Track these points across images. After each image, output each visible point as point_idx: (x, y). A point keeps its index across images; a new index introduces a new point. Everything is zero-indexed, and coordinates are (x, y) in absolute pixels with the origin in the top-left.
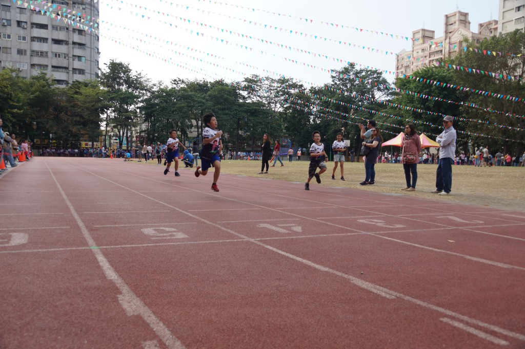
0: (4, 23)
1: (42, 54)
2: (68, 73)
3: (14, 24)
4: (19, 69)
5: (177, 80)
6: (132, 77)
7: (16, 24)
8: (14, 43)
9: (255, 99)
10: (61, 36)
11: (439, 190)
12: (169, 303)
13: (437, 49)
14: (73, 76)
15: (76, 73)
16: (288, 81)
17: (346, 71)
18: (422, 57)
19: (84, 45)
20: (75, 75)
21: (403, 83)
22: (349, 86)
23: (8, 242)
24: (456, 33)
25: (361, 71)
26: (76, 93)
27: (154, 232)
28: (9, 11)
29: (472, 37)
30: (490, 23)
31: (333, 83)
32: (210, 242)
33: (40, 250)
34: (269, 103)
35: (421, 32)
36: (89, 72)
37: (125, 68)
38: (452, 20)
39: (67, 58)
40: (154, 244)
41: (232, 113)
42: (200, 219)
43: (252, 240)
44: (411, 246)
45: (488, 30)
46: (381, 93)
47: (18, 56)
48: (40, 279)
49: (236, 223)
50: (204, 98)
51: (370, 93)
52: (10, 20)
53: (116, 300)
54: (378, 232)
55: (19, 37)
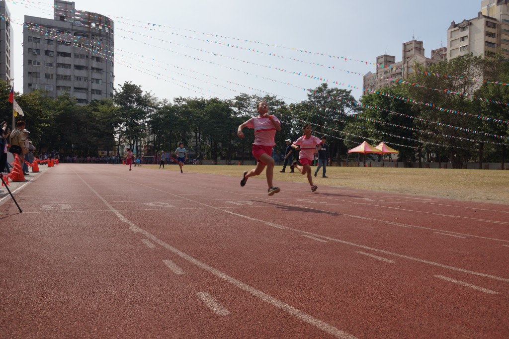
0: (34, 52)
1: (66, 78)
2: (88, 93)
3: (43, 53)
4: (47, 90)
5: (179, 98)
6: (142, 97)
8: (42, 69)
9: (244, 114)
10: (82, 62)
13: (398, 71)
14: (91, 96)
15: (94, 93)
16: (272, 98)
17: (320, 90)
18: (385, 78)
19: (101, 70)
20: (93, 95)
21: (367, 100)
22: (322, 102)
24: (413, 58)
25: (333, 90)
26: (95, 110)
28: (39, 43)
29: (426, 61)
30: (441, 50)
31: (309, 100)
35: (384, 57)
36: (105, 92)
37: (137, 89)
38: (409, 47)
39: (87, 81)
41: (225, 126)
45: (439, 56)
46: (349, 109)
47: (46, 79)
50: (201, 114)
51: (341, 108)
52: (40, 50)
55: (46, 63)
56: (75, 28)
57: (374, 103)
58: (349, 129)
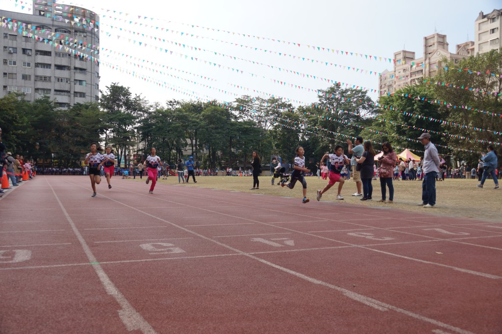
0: (10, 51)
1: (45, 79)
2: (70, 96)
3: (20, 51)
4: (24, 93)
5: (173, 101)
6: (131, 100)
7: (21, 51)
8: (19, 69)
9: (246, 119)
10: (64, 62)
11: (425, 203)
12: (168, 318)
13: (418, 69)
14: (74, 99)
15: (77, 97)
16: (277, 100)
17: (332, 91)
18: (403, 77)
19: (84, 70)
21: (387, 101)
22: (335, 104)
23: (12, 259)
24: (435, 54)
25: (347, 91)
26: (78, 115)
27: (152, 247)
28: (16, 40)
29: (451, 57)
30: (467, 44)
31: (320, 102)
32: (206, 256)
33: (43, 266)
34: (259, 122)
35: (402, 53)
36: (90, 95)
37: (125, 91)
38: (431, 42)
39: (69, 82)
40: (152, 260)
41: (225, 132)
42: (196, 234)
43: (247, 254)
44: (400, 258)
45: (465, 51)
46: (366, 111)
47: (23, 81)
48: (43, 295)
49: (230, 237)
50: (198, 118)
51: (356, 111)
52: (16, 48)
53: (116, 315)
54: (368, 245)
55: (24, 63)
56: (56, 23)
57: (395, 104)
58: (366, 135)
